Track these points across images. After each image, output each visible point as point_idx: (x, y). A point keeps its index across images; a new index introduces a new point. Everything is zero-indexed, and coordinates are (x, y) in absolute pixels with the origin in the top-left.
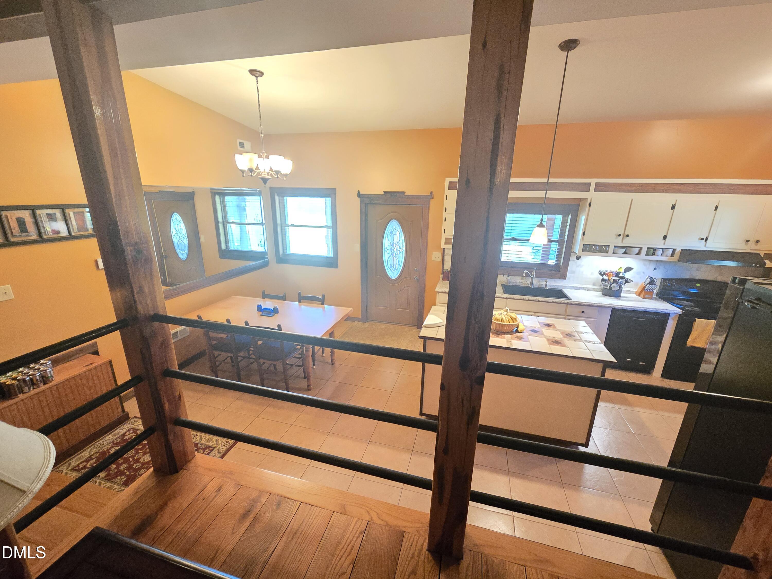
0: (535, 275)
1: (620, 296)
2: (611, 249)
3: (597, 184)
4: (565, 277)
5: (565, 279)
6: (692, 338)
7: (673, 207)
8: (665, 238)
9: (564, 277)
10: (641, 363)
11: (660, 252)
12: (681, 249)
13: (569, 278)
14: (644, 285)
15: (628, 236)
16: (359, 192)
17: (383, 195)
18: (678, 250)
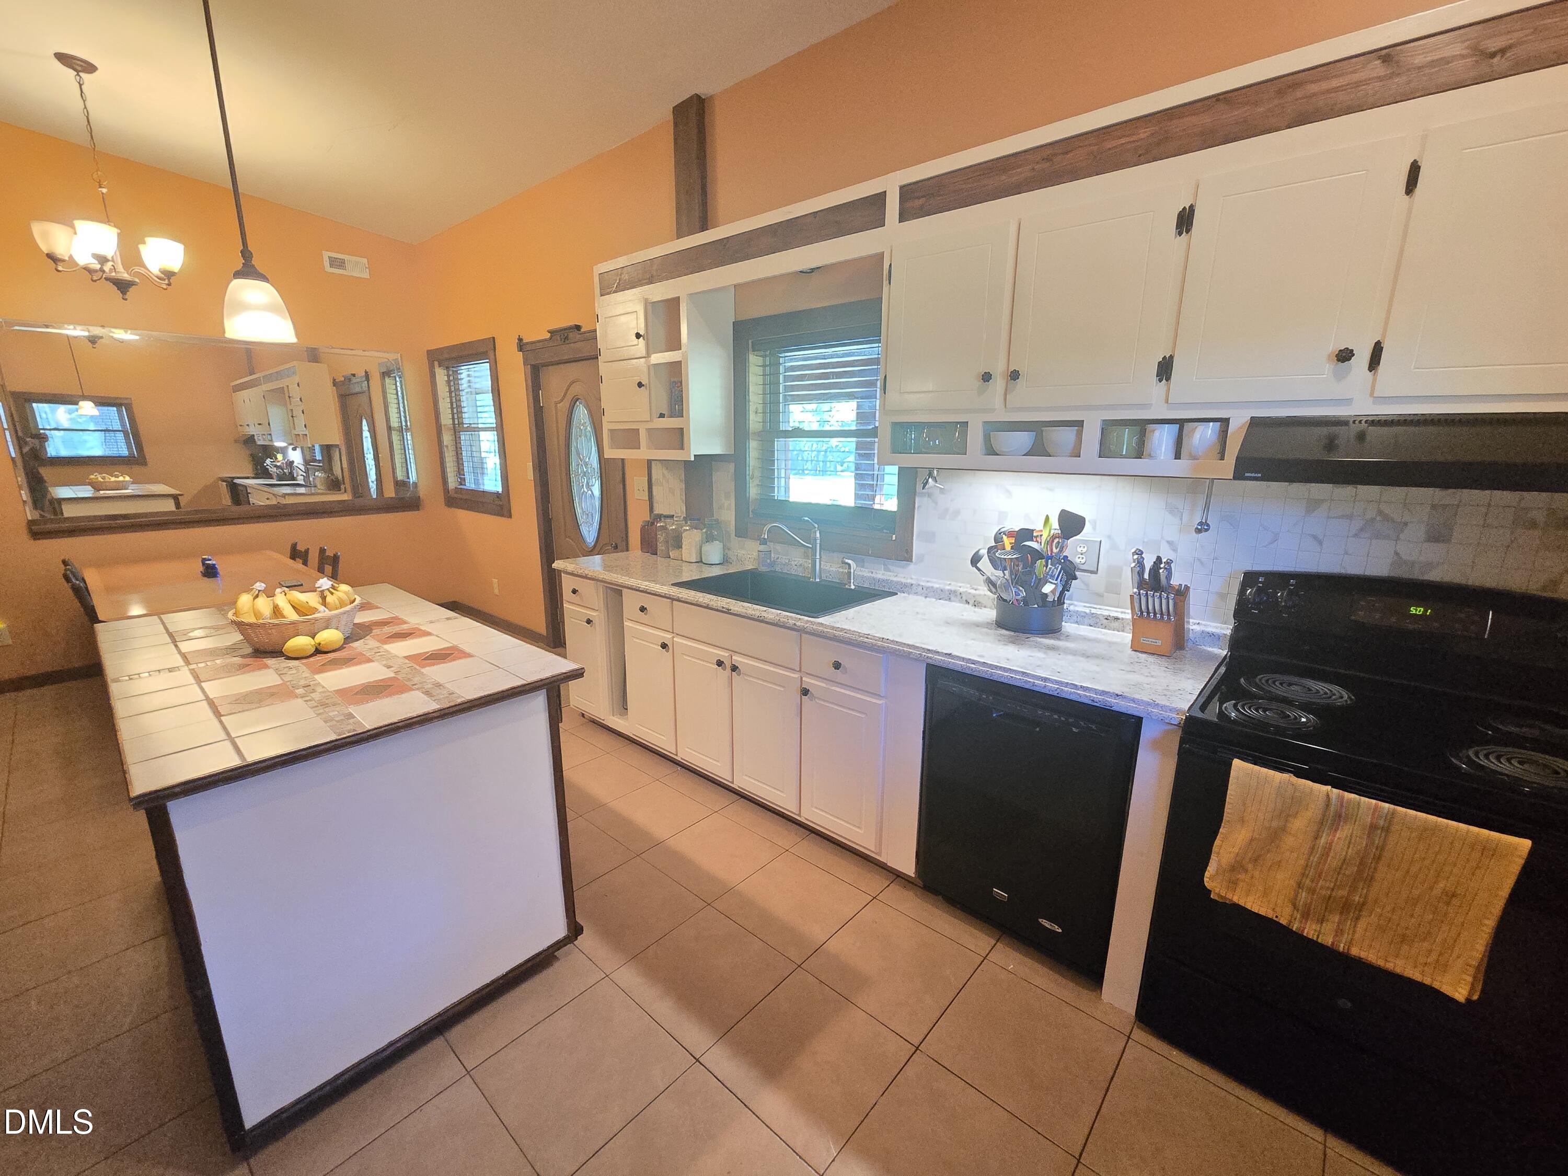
0: (818, 542)
2: (975, 437)
3: (906, 192)
4: (907, 552)
5: (910, 560)
6: (1224, 861)
7: (1185, 221)
8: (1165, 369)
9: (904, 554)
10: (1046, 923)
11: (1162, 438)
12: (1247, 419)
13: (921, 558)
15: (1015, 375)
16: (520, 340)
17: (551, 338)
18: (1239, 421)
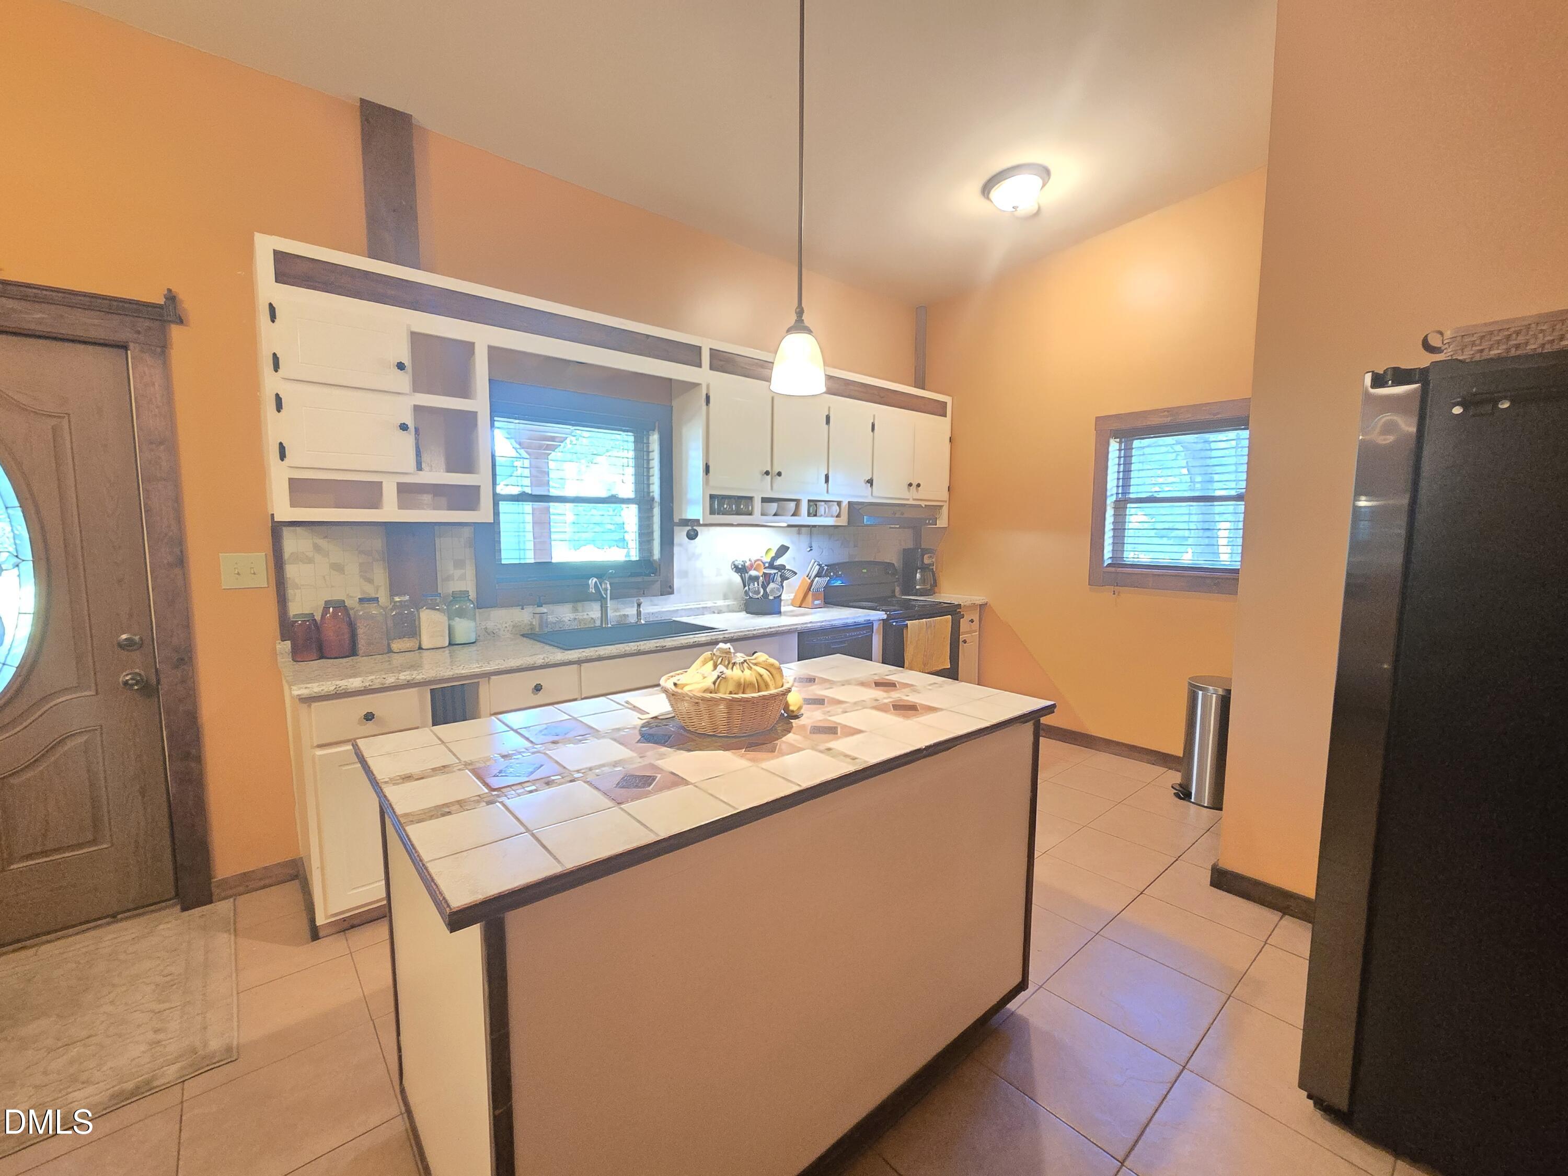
0: (609, 592)
1: (779, 613)
2: (757, 507)
3: (713, 353)
4: (670, 588)
5: (672, 593)
7: (828, 420)
8: (827, 479)
9: (668, 589)
11: (823, 508)
12: (847, 501)
13: (680, 590)
14: (809, 581)
15: (779, 474)
18: (845, 503)
